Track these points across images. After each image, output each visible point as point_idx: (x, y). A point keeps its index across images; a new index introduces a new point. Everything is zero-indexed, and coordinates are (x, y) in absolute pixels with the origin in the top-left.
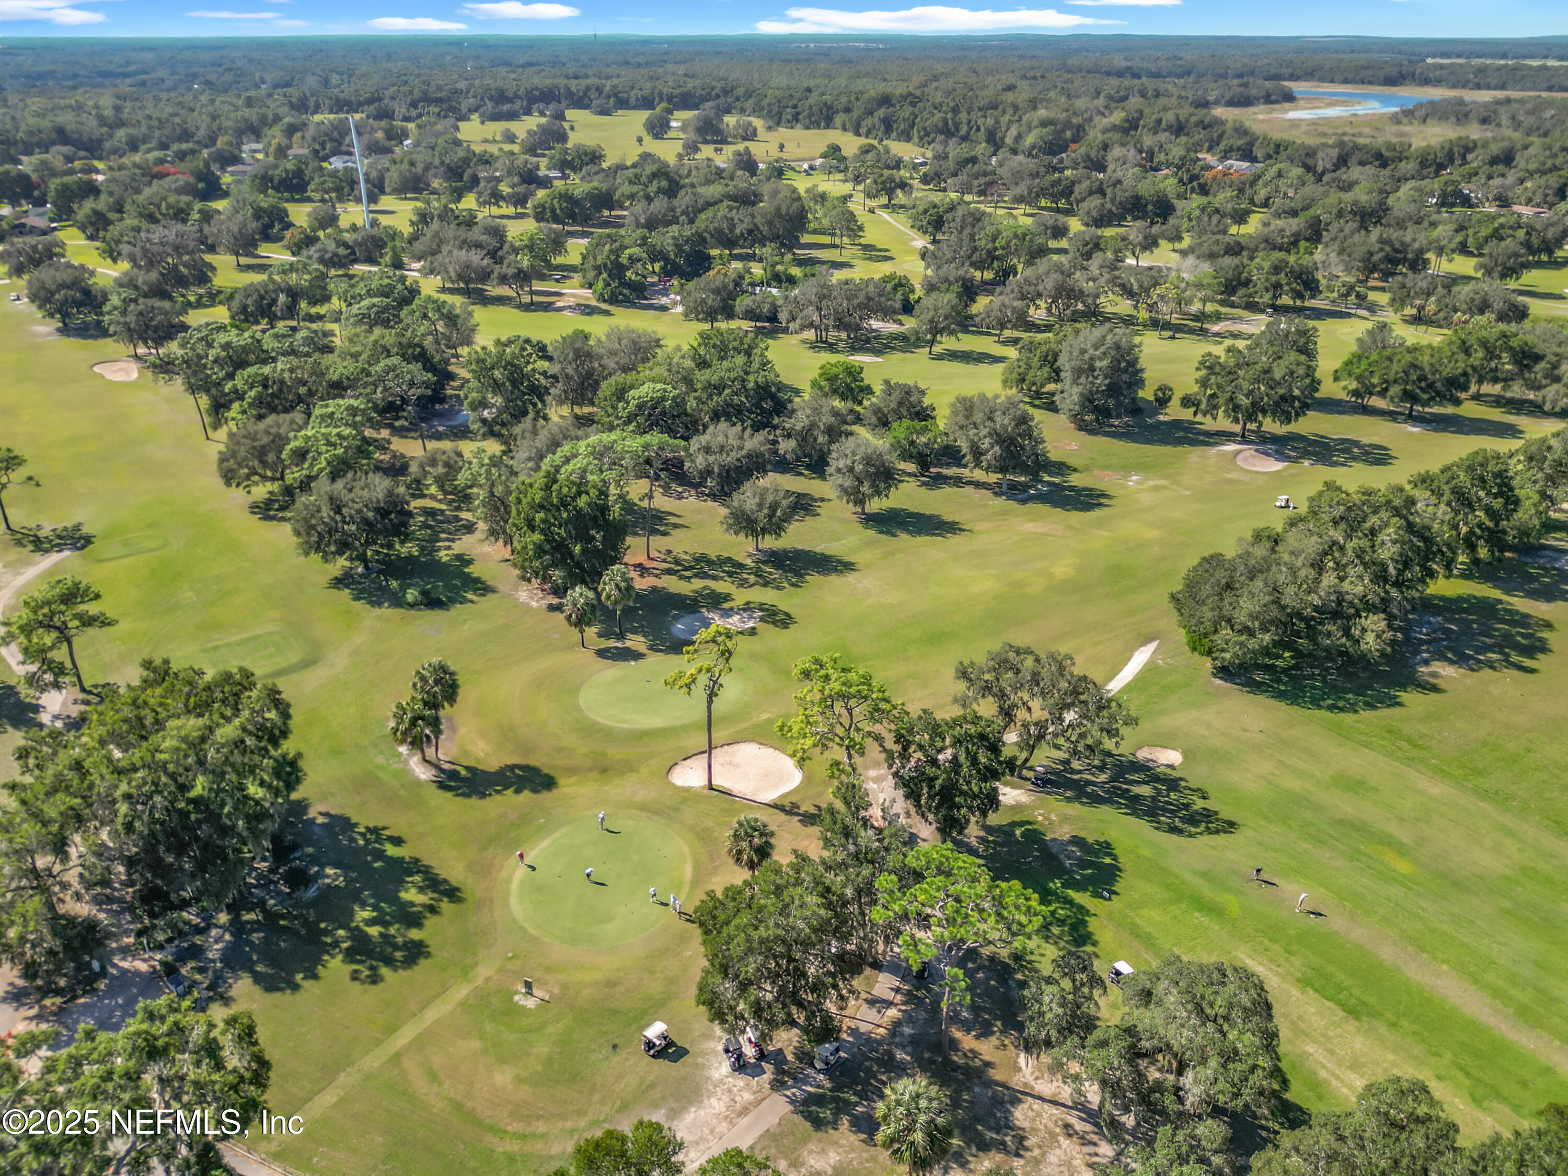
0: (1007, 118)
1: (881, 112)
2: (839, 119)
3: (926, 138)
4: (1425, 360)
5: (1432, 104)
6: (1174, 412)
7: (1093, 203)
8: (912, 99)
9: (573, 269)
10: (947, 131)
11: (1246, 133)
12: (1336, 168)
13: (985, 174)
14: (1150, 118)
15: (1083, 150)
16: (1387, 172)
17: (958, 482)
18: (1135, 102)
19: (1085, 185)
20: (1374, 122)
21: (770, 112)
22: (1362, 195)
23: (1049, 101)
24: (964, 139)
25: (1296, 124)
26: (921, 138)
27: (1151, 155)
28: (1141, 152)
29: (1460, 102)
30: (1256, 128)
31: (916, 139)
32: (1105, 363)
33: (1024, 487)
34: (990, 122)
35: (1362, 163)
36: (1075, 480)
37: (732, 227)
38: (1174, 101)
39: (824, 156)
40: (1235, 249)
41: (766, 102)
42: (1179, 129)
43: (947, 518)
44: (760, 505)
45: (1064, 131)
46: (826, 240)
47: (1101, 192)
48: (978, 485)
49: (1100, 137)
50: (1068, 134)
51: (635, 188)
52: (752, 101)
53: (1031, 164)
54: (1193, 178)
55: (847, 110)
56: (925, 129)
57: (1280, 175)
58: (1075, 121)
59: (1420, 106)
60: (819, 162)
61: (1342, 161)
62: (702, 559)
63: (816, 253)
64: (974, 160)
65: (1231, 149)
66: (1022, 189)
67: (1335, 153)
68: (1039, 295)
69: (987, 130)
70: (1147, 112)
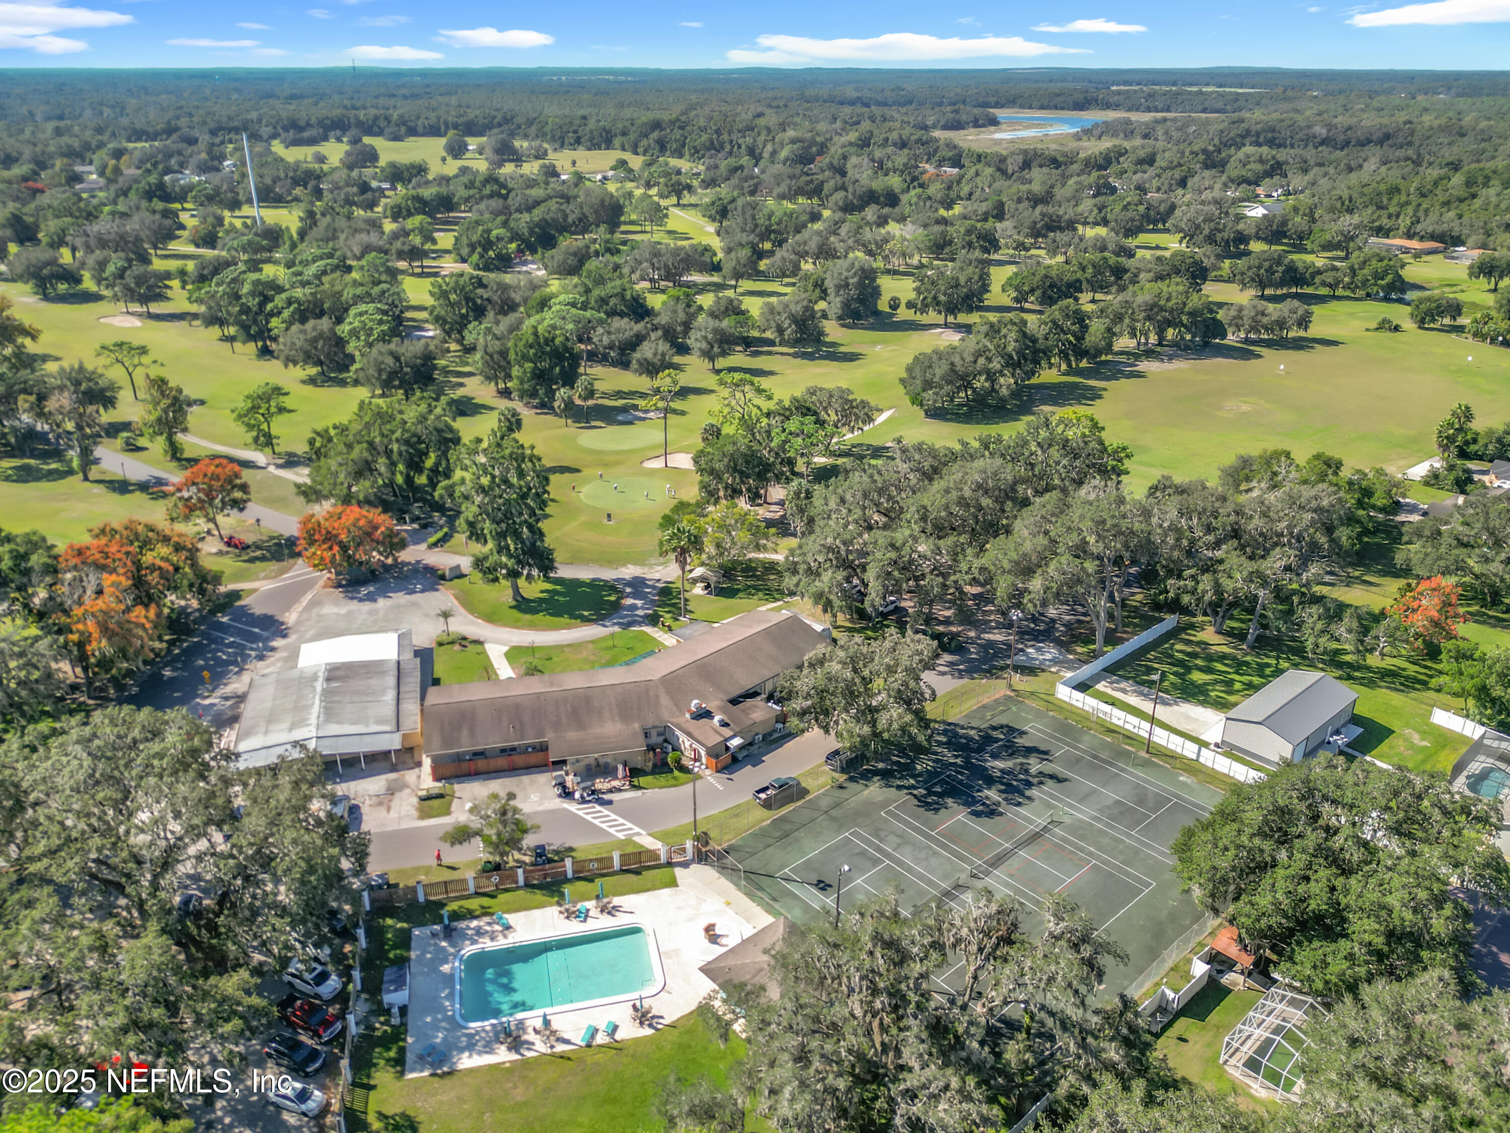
0: (762, 138)
1: (655, 135)
2: (617, 142)
3: (697, 154)
4: (1054, 273)
5: (1106, 123)
6: (903, 314)
7: (839, 196)
8: (680, 124)
9: (448, 252)
10: (714, 147)
11: (955, 147)
12: (1022, 169)
13: (752, 178)
14: (879, 137)
15: (827, 160)
16: (1059, 171)
17: (770, 353)
18: (866, 125)
19: (832, 183)
20: (1057, 139)
21: (553, 137)
22: (1037, 187)
23: (795, 124)
24: (730, 153)
25: (999, 142)
26: (692, 155)
27: (881, 163)
28: (873, 160)
29: (1128, 122)
30: (963, 145)
31: (687, 156)
32: (855, 280)
33: (811, 354)
34: (749, 140)
35: (1041, 166)
36: (842, 349)
37: (566, 217)
38: (897, 124)
39: (613, 168)
40: (944, 221)
41: (548, 129)
42: (903, 144)
43: (766, 369)
44: (655, 354)
45: (810, 147)
46: (638, 228)
47: (844, 188)
48: (782, 354)
49: (840, 151)
50: (814, 149)
51: (472, 192)
52: (534, 127)
53: (786, 170)
54: (914, 179)
55: (624, 134)
56: (695, 147)
57: (977, 174)
58: (818, 139)
59: (1096, 125)
60: (610, 173)
61: (1026, 165)
62: (619, 392)
63: (631, 237)
64: (741, 167)
65: (944, 159)
66: (783, 189)
67: (1020, 159)
68: (807, 253)
69: (748, 147)
70: (876, 132)
